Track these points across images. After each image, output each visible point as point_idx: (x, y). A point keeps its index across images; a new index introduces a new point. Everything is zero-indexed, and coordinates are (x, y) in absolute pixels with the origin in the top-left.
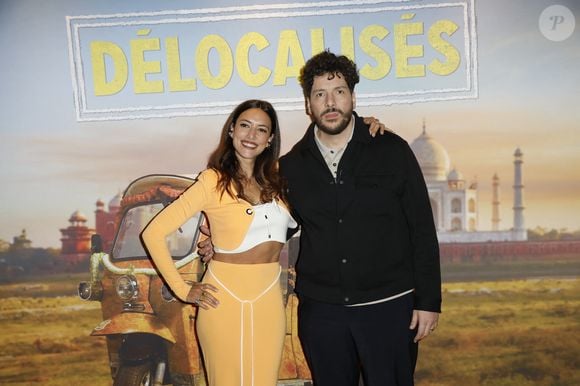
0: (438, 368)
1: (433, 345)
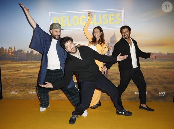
0: (116, 78)
1: (115, 74)
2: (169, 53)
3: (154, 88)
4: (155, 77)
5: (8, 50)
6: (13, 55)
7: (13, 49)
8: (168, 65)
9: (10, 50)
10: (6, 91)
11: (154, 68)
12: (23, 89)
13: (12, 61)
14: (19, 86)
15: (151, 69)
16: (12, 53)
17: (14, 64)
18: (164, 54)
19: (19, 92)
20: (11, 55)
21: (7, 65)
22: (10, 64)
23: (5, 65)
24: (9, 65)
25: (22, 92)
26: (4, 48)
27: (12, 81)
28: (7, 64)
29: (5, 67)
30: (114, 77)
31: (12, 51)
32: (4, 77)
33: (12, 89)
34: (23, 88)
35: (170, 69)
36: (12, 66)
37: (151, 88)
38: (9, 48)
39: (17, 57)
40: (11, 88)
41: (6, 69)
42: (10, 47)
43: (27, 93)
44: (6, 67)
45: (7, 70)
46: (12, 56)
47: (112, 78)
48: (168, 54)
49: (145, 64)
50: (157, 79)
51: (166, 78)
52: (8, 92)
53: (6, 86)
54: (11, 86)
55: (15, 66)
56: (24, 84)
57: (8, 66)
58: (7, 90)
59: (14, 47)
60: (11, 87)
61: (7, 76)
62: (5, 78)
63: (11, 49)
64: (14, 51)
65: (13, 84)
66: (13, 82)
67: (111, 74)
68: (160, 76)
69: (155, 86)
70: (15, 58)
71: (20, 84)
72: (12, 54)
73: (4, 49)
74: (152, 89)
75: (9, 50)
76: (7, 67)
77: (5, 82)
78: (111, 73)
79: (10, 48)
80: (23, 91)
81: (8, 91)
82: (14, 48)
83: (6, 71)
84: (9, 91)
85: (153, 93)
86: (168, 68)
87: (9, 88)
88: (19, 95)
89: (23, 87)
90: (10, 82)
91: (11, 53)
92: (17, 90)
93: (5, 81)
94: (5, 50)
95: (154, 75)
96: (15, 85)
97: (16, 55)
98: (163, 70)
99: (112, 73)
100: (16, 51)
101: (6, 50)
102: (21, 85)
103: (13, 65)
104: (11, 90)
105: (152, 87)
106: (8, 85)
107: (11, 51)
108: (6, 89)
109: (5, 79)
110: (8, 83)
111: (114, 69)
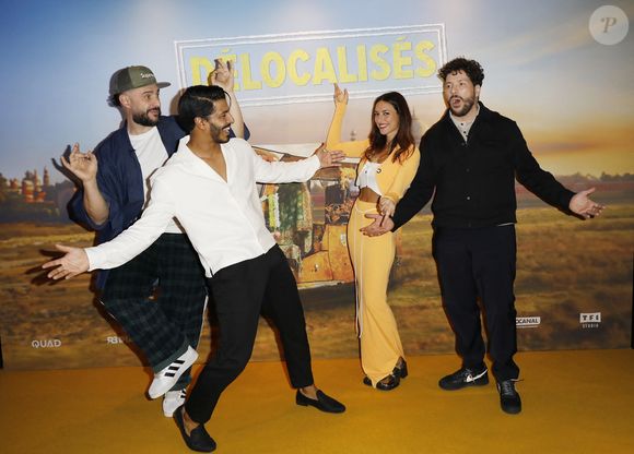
0: (426, 271)
1: (422, 256)
2: (607, 173)
3: (562, 301)
4: (563, 261)
5: (20, 184)
6: (41, 200)
7: (40, 178)
8: (608, 217)
9: (29, 183)
10: (18, 337)
11: (561, 230)
12: (80, 329)
13: (38, 226)
14: (65, 318)
15: (548, 234)
16: (35, 193)
17: (45, 235)
18: (589, 178)
19: (67, 340)
20: (31, 201)
21: (20, 239)
22: (31, 235)
23: (12, 240)
24: (28, 240)
25: (79, 341)
26: (4, 176)
27: (37, 299)
28: (19, 234)
29: (9, 246)
30: (419, 269)
31: (36, 187)
32: (8, 286)
33: (39, 331)
34: (79, 326)
35: (615, 232)
36: (37, 243)
37: (553, 301)
38: (24, 176)
39: (57, 210)
40: (36, 328)
41: (16, 255)
42: (28, 174)
43: (99, 342)
44: (14, 246)
45: (18, 258)
46: (35, 204)
47: (412, 271)
48: (605, 177)
49: (528, 215)
50: (572, 268)
51: (604, 265)
52: (22, 343)
53: (16, 319)
54: (34, 320)
55: (50, 242)
56: (84, 311)
57: (21, 244)
58: (20, 334)
59: (46, 172)
60: (34, 323)
61: (20, 282)
62: (11, 291)
63: (33, 178)
64: (46, 187)
65: (44, 311)
66: (41, 303)
67: (408, 257)
68: (581, 258)
69: (565, 293)
70: (49, 211)
71: (68, 309)
72: (35, 198)
73: (5, 180)
74: (557, 305)
75: (23, 183)
76: (19, 247)
77: (8, 303)
78: (407, 253)
79: (30, 177)
80: (80, 335)
81: (23, 339)
82: (45, 177)
83: (15, 263)
84: (28, 337)
85: (560, 317)
86: (607, 228)
87: (27, 325)
88: (67, 351)
89: (83, 320)
90: (32, 304)
91: (31, 196)
92: (60, 333)
93: (11, 300)
94: (8, 183)
95: (561, 255)
96: (52, 315)
97: (52, 202)
98: (590, 234)
99: (411, 253)
100: (52, 187)
101: (12, 183)
102: (73, 314)
103: (42, 238)
104: (34, 335)
105: (555, 297)
106: (22, 317)
107: (32, 188)
108: (17, 331)
109: (10, 295)
110: (22, 308)
111: (418, 240)
